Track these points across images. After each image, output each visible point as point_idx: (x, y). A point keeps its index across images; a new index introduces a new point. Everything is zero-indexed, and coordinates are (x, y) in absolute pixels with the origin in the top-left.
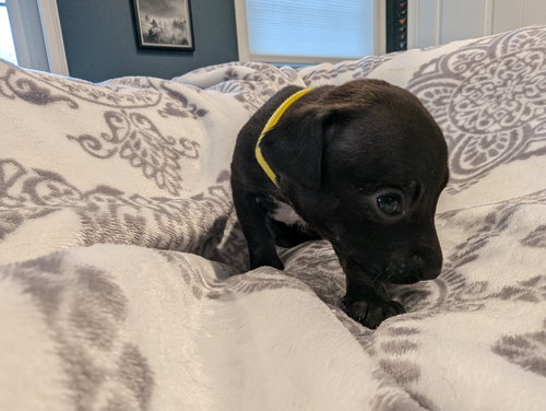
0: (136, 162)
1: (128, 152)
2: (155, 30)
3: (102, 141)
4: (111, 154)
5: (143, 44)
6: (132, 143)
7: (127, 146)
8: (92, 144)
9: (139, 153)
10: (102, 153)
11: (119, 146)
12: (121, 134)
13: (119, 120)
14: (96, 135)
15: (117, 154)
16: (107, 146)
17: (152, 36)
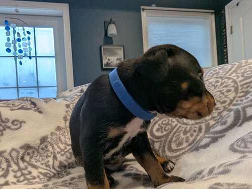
2: (109, 62)
5: (104, 67)
17: (108, 64)
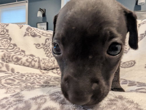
0: (46, 50)
1: (46, 48)
3: (41, 45)
4: (41, 48)
6: (48, 45)
7: (47, 46)
8: (39, 45)
9: (48, 48)
10: (40, 47)
11: (44, 46)
12: (47, 43)
13: (49, 40)
14: (41, 44)
15: (43, 48)
16: (42, 46)
